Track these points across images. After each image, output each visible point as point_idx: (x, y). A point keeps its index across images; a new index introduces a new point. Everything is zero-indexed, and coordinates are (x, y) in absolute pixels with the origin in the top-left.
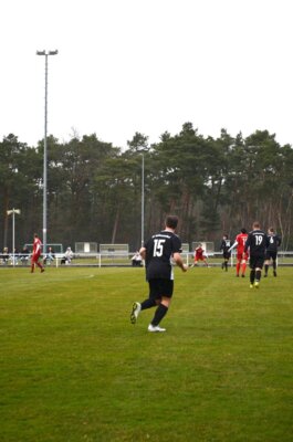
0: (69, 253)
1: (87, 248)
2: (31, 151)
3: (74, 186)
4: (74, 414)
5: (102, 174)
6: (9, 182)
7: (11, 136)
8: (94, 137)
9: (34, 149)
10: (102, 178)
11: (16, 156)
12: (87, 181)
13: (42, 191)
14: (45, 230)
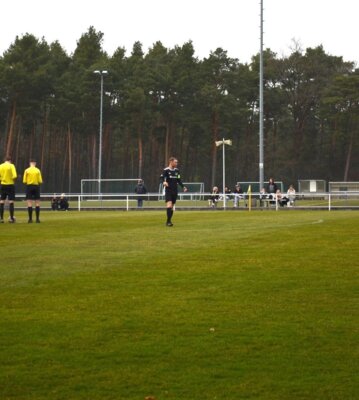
0: (291, 193)
1: (313, 187)
2: (244, 68)
3: (296, 111)
4: (307, 392)
5: (331, 95)
6: (216, 107)
7: (219, 50)
8: (320, 50)
9: (247, 67)
10: (331, 100)
11: (225, 75)
12: (313, 104)
13: (258, 117)
14: (261, 165)
